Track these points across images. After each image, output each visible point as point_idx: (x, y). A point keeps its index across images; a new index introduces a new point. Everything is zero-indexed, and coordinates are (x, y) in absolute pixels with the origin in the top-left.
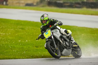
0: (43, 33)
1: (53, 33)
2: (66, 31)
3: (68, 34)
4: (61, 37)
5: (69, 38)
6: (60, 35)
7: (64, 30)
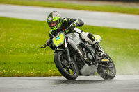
0: (51, 38)
1: (67, 38)
2: (90, 36)
3: (93, 40)
4: (81, 45)
5: (96, 47)
6: (79, 41)
7: (88, 33)
